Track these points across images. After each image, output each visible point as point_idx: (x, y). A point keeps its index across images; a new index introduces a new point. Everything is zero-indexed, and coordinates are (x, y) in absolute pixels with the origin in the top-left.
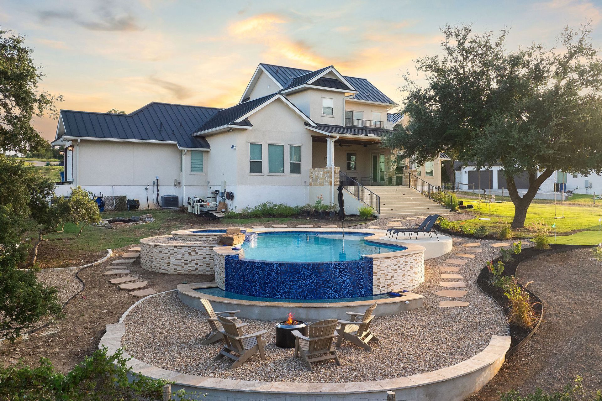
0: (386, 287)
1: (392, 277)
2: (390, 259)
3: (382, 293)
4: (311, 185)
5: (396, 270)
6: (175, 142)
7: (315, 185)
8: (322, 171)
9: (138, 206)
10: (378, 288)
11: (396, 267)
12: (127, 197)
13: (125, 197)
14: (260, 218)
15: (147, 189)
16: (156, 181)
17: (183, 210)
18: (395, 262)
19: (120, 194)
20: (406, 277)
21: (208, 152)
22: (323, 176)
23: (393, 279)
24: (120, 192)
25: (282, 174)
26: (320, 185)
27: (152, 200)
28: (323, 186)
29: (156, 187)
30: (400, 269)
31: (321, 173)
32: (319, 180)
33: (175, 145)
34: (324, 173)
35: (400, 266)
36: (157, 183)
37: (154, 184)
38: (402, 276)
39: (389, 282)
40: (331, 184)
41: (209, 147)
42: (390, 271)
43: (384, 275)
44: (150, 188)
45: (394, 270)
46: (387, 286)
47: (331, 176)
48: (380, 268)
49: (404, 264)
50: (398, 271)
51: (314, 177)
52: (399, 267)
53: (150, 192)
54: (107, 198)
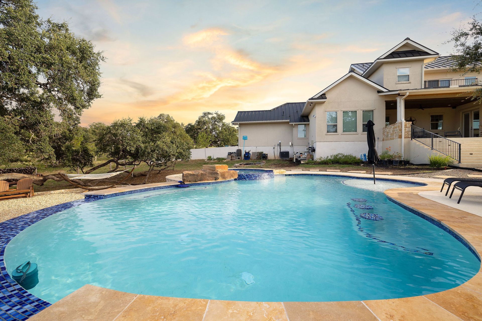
4: (383, 140)
6: (289, 121)
7: (386, 140)
8: (393, 127)
9: (267, 157)
12: (264, 152)
13: (262, 152)
14: (328, 164)
15: (274, 148)
16: (279, 144)
17: (291, 160)
19: (260, 151)
21: (309, 124)
22: (393, 131)
25: (355, 133)
26: (391, 139)
27: (277, 154)
28: (393, 139)
29: (279, 147)
31: (392, 129)
32: (389, 135)
33: (288, 123)
34: (394, 128)
36: (280, 145)
37: (278, 144)
40: (400, 137)
41: (309, 121)
44: (276, 147)
47: (401, 130)
51: (386, 134)
53: (276, 150)
54: (253, 153)
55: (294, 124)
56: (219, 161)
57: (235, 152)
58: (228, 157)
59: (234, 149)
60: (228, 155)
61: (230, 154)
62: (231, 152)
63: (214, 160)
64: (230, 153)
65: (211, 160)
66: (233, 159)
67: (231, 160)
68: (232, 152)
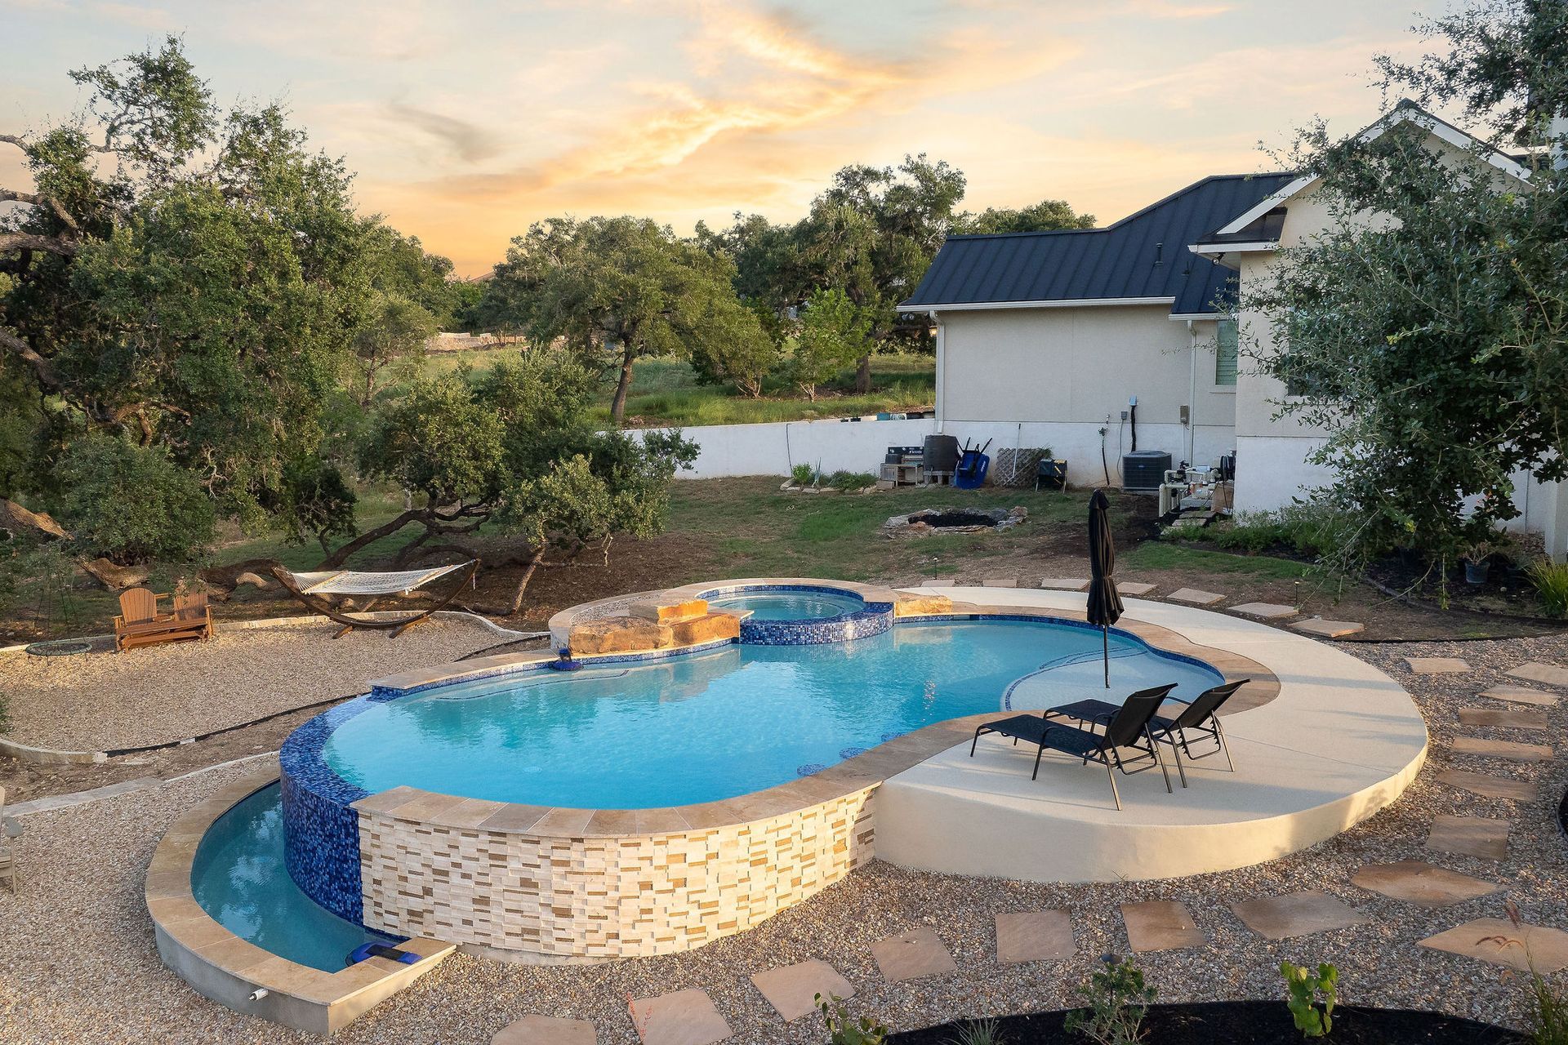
0: (405, 916)
1: (428, 892)
2: (418, 827)
3: (388, 930)
5: (446, 873)
6: (1170, 300)
9: (1062, 478)
10: (378, 909)
11: (441, 863)
12: (1053, 451)
13: (1047, 452)
15: (1105, 432)
16: (1129, 412)
18: (439, 842)
19: (1037, 444)
20: (494, 909)
23: (429, 899)
24: (1036, 437)
27: (1120, 463)
29: (1128, 428)
30: (465, 876)
35: (464, 863)
36: (1132, 417)
37: (1124, 416)
38: (475, 901)
39: (416, 904)
42: (418, 868)
43: (394, 875)
44: (1114, 428)
45: (436, 872)
46: (408, 917)
48: (378, 847)
49: (485, 861)
50: (455, 878)
52: (456, 865)
53: (1112, 440)
54: (1005, 454)
55: (1190, 323)
56: (842, 492)
57: (917, 449)
58: (884, 471)
59: (913, 433)
60: (889, 459)
61: (897, 455)
62: (903, 444)
63: (824, 481)
64: (898, 450)
65: (809, 482)
66: (909, 478)
67: (900, 484)
68: (907, 448)
